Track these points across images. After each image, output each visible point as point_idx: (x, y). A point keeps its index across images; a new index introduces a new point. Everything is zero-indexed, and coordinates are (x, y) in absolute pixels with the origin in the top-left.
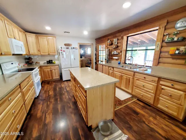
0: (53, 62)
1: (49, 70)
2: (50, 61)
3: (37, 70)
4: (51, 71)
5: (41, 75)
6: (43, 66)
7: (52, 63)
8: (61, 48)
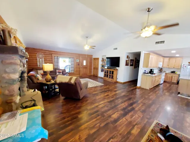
0: (176, 72)
1: (171, 76)
2: (173, 71)
3: (164, 74)
4: (172, 77)
5: (165, 77)
6: (168, 74)
7: (174, 73)
8: (184, 65)
